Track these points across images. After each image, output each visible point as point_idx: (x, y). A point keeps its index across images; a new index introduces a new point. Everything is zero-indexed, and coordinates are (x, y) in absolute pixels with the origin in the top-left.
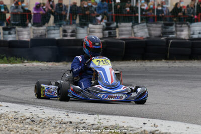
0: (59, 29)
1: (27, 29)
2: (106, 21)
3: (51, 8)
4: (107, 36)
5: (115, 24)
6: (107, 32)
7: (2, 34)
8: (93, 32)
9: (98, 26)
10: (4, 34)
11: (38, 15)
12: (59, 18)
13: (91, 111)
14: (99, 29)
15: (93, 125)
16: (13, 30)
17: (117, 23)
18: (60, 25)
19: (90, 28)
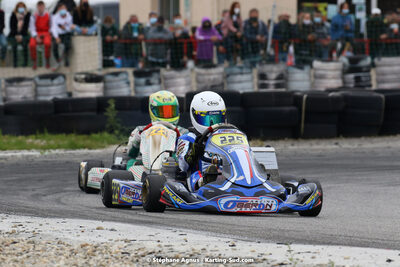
0: (251, 73)
1: (185, 73)
2: (350, 54)
3: (234, 30)
4: (352, 85)
5: (368, 60)
6: (351, 76)
7: (132, 85)
8: (322, 77)
9: (332, 65)
10: (136, 85)
11: (208, 43)
12: (250, 50)
13: (287, 238)
14: (335, 70)
15: (282, 264)
16: (156, 75)
17: (373, 58)
18: (253, 65)
19: (316, 69)
